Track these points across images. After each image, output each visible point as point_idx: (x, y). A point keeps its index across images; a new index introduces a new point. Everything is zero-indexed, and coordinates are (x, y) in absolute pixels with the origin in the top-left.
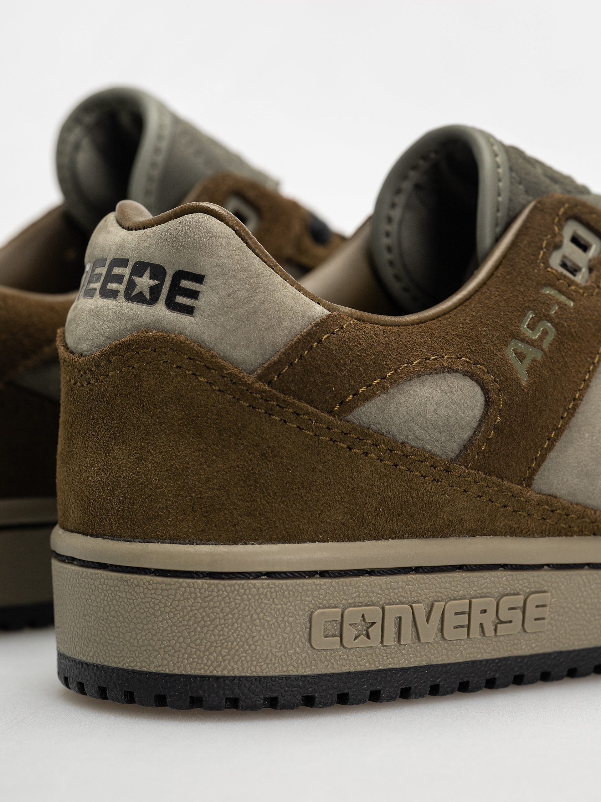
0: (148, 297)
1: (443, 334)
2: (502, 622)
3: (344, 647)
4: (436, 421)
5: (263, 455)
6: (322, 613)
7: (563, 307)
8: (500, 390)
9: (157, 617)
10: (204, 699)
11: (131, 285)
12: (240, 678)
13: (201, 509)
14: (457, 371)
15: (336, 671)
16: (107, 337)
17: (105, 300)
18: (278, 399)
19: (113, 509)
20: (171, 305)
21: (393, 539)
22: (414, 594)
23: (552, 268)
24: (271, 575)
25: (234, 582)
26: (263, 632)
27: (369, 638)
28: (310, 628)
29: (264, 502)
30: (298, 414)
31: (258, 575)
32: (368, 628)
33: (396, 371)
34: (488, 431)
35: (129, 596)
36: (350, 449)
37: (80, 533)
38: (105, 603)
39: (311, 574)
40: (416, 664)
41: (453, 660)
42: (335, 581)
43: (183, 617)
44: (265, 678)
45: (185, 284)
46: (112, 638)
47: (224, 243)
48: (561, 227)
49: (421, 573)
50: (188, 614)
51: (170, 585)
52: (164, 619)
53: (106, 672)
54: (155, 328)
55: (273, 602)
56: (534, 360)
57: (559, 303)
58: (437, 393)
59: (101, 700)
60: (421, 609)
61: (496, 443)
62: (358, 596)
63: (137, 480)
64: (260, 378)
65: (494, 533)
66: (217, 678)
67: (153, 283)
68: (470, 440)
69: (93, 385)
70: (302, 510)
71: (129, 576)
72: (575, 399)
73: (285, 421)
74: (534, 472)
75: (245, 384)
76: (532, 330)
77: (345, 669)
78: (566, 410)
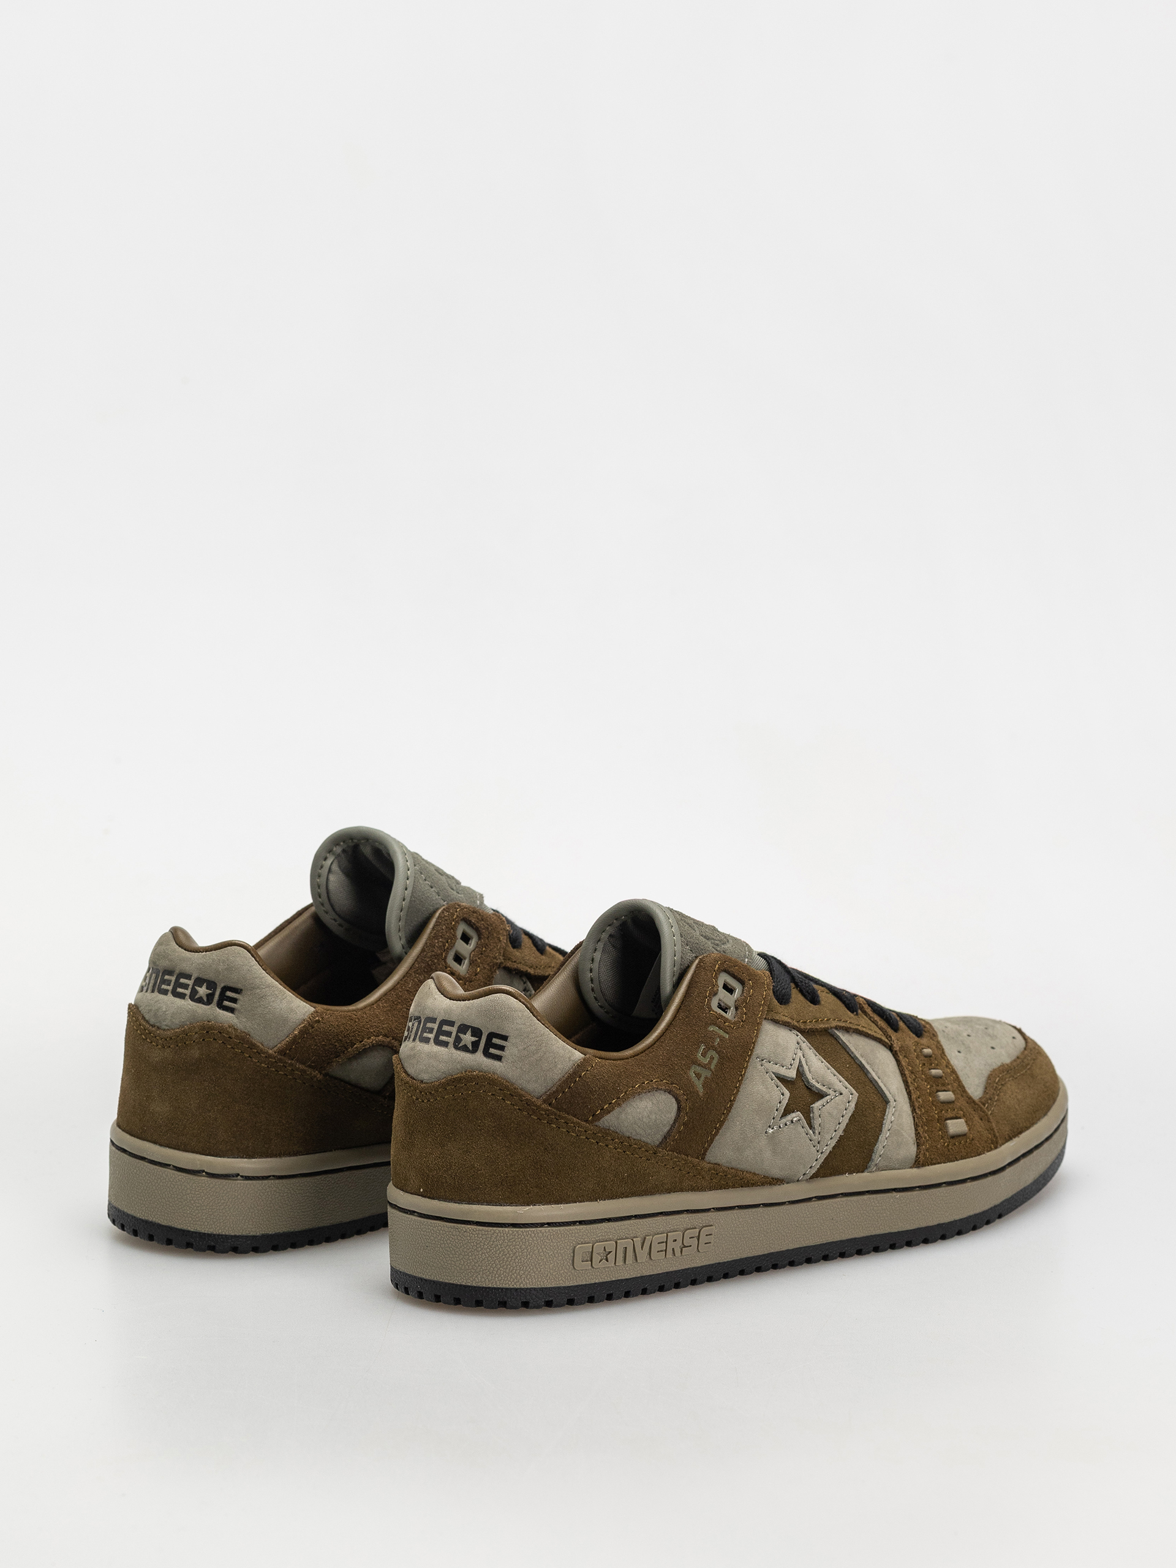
0: (470, 1048)
1: (651, 1065)
2: (685, 1247)
3: (593, 1267)
4: (649, 1122)
5: (546, 1149)
6: (581, 1247)
7: (722, 1039)
8: (687, 1100)
9: (478, 1251)
10: (508, 1302)
11: (458, 1039)
12: (530, 1289)
13: (507, 1184)
14: (661, 1089)
15: (588, 1283)
16: (443, 1073)
17: (439, 1047)
18: (555, 1114)
19: (447, 1182)
20: (486, 1054)
21: (622, 1198)
22: (634, 1232)
23: (713, 1011)
24: (550, 1224)
25: (528, 1229)
26: (545, 1260)
27: (607, 1261)
28: (574, 1256)
29: (546, 1179)
30: (567, 1123)
31: (542, 1225)
32: (607, 1255)
33: (625, 1093)
34: (680, 1126)
35: (459, 1238)
36: (598, 1143)
37: (419, 1195)
38: (442, 1242)
39: (574, 1223)
40: (634, 1276)
41: (655, 1272)
42: (588, 1227)
43: (496, 1252)
44: (546, 1288)
45: (495, 1041)
46: (446, 1264)
47: (520, 1015)
48: (716, 978)
49: (638, 1218)
50: (499, 1249)
51: (488, 1231)
52: (482, 1253)
53: (440, 1285)
54: (477, 1070)
55: (552, 1241)
56: (706, 1078)
57: (720, 1037)
58: (650, 1105)
59: (418, 1299)
60: (638, 1241)
61: (684, 1133)
62: (602, 1235)
63: (465, 1165)
64: (544, 1101)
65: (681, 1190)
66: (516, 1289)
67: (474, 1039)
68: (669, 1132)
69: (432, 1102)
70: (569, 1183)
71: (459, 1225)
72: (731, 1101)
73: (559, 1128)
74: (706, 1150)
75: (536, 1106)
76: (704, 1057)
77: (593, 1282)
78: (725, 1109)
